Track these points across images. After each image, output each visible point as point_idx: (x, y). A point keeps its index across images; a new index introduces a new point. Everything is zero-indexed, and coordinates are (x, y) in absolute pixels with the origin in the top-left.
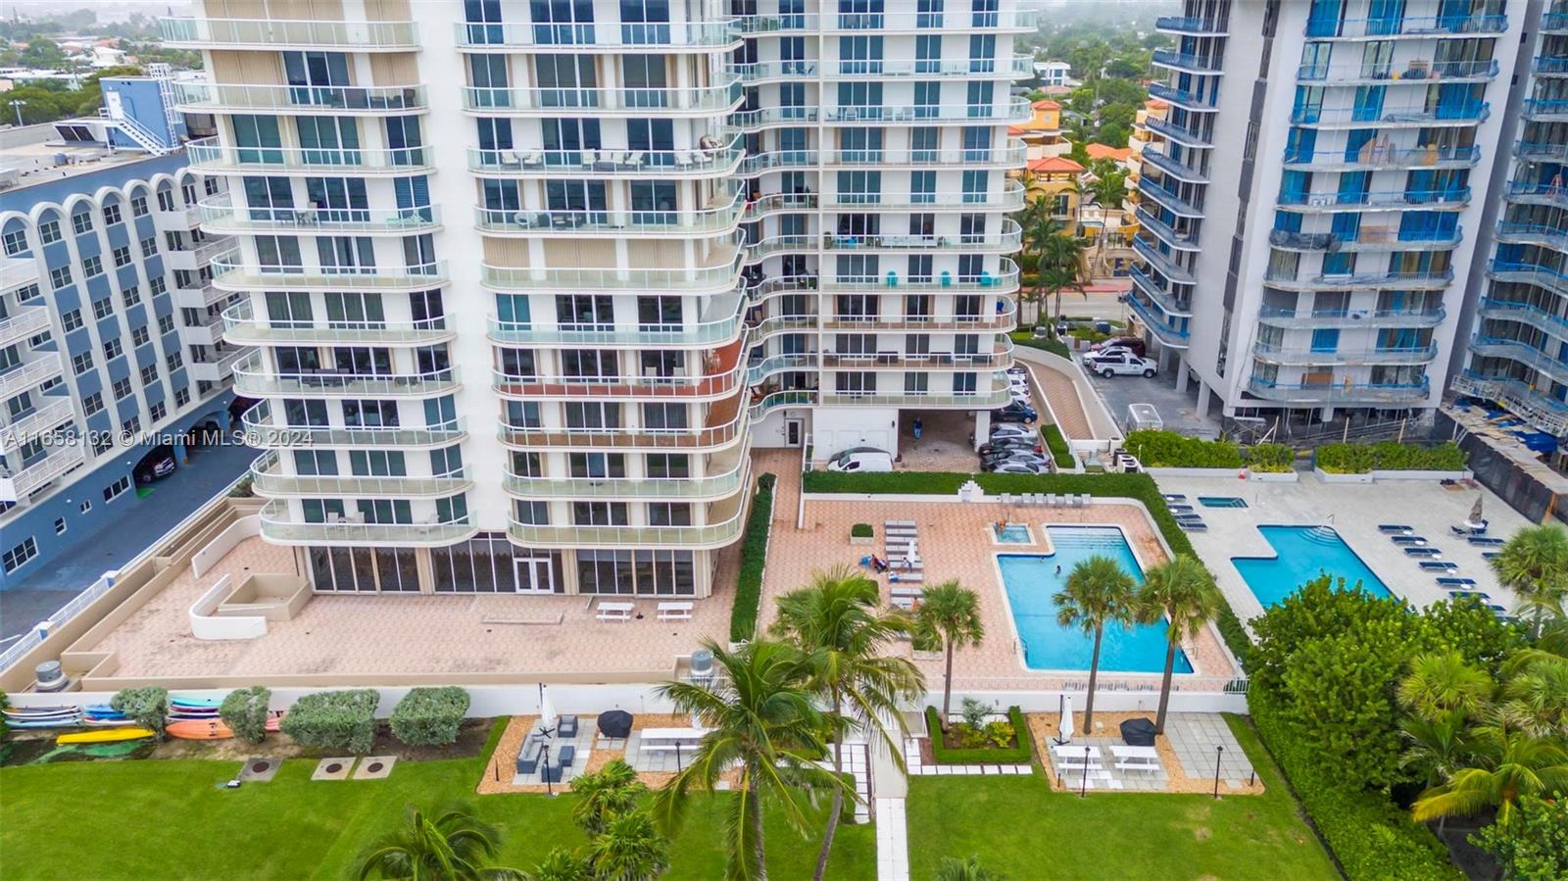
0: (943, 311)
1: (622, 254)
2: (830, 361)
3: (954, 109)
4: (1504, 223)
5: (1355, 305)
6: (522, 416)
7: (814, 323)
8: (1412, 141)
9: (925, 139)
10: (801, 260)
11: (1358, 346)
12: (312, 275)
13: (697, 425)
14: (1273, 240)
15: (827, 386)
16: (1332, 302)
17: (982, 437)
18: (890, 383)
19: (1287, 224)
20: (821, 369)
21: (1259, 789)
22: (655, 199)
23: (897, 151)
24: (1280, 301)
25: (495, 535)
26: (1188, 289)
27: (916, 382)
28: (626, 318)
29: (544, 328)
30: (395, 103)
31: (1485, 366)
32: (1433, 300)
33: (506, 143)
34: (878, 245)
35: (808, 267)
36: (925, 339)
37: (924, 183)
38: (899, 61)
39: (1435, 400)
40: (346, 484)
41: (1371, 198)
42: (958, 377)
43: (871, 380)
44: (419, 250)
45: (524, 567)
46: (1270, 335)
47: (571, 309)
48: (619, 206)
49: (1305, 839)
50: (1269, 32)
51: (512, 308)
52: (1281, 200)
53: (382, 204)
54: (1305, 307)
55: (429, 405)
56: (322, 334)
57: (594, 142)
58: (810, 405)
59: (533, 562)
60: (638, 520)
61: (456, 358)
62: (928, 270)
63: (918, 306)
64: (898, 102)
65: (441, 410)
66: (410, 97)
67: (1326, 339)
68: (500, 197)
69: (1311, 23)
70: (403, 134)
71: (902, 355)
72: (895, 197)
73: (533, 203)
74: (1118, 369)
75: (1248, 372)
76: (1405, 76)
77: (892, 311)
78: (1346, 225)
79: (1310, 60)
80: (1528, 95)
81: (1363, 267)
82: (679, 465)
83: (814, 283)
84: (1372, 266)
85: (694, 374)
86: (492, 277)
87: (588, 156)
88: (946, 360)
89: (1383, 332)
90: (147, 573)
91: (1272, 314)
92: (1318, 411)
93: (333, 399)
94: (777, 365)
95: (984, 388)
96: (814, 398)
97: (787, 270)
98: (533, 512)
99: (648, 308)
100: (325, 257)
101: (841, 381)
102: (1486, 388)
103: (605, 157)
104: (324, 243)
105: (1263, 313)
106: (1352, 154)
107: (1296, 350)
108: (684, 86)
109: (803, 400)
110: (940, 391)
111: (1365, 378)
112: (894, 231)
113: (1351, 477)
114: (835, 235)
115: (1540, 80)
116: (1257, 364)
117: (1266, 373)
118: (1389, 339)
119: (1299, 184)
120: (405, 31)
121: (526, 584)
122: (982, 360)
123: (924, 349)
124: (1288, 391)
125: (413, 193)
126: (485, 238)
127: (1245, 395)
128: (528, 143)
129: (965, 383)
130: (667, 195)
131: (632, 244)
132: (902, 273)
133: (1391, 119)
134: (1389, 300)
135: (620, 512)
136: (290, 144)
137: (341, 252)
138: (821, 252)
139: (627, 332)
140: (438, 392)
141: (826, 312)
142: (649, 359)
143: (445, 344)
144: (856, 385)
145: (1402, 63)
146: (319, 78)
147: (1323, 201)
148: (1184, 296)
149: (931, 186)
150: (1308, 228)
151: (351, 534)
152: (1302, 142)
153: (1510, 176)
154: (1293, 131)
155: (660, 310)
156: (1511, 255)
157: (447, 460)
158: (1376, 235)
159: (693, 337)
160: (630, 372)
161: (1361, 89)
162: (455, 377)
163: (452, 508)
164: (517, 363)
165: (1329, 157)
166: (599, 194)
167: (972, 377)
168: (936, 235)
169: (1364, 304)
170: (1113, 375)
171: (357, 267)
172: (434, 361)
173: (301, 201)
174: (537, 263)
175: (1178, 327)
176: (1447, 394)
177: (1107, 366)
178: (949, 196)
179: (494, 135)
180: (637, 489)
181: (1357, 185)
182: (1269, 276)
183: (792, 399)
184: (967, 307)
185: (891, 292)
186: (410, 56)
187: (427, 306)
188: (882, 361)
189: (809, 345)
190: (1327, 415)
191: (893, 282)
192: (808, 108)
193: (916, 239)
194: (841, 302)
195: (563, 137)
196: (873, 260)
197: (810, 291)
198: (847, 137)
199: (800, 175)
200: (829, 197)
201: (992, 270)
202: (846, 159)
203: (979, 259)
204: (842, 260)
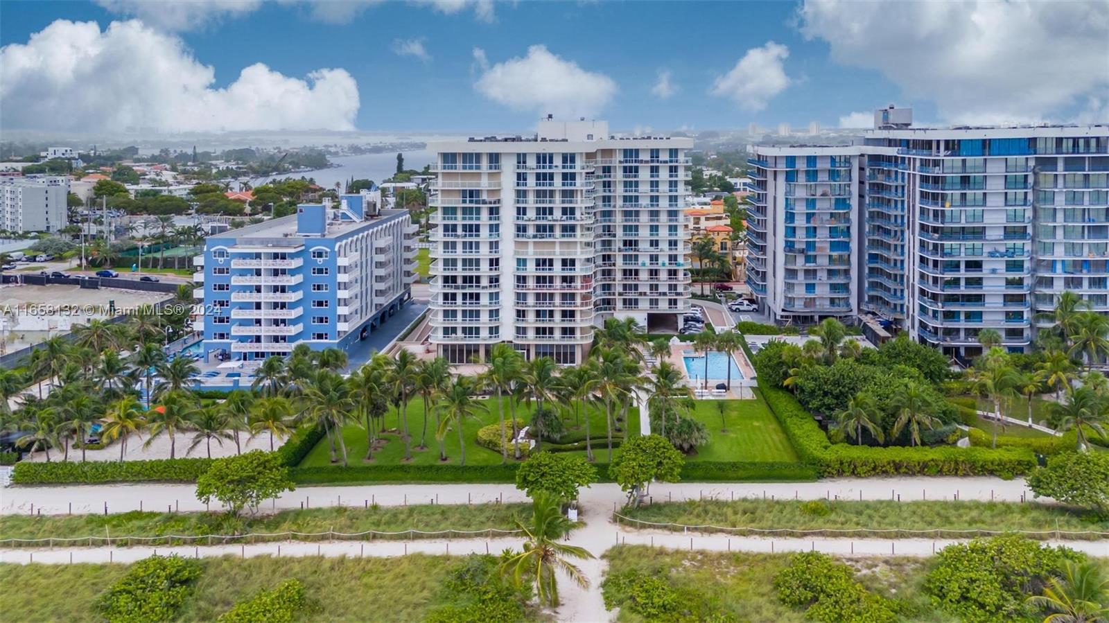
0: (663, 276)
1: (557, 246)
2: (620, 294)
3: (664, 204)
4: (868, 246)
5: (819, 274)
6: (521, 297)
7: (614, 280)
8: (828, 217)
9: (654, 214)
10: (609, 256)
11: (823, 291)
12: (459, 253)
13: (578, 301)
14: (785, 251)
15: (619, 305)
16: (810, 273)
17: (681, 325)
18: (644, 304)
19: (790, 246)
20: (617, 297)
21: (755, 399)
22: (569, 230)
23: (644, 219)
24: (791, 273)
25: (508, 342)
26: (765, 272)
27: (654, 302)
28: (557, 266)
29: (531, 270)
30: (495, 203)
31: (873, 299)
32: (847, 272)
33: (525, 214)
34: (638, 251)
35: (612, 259)
36: (657, 285)
37: (654, 229)
38: (644, 189)
39: (855, 312)
40: (459, 322)
41: (818, 236)
42: (670, 301)
43: (636, 301)
44: (494, 245)
46: (789, 287)
47: (540, 263)
48: (558, 232)
50: (775, 179)
51: (522, 262)
52: (786, 237)
53: (484, 232)
54: (801, 276)
55: (491, 294)
56: (459, 272)
57: (551, 213)
58: (612, 311)
60: (557, 334)
61: (501, 280)
62: (657, 260)
63: (654, 273)
64: (644, 202)
65: (494, 297)
66: (499, 201)
67: (810, 287)
68: (521, 229)
69: (786, 178)
70: (494, 212)
71: (648, 291)
72: (644, 234)
73: (531, 231)
74: (741, 308)
75: (783, 301)
76: (822, 195)
77: (644, 276)
78: (811, 246)
79: (788, 189)
80: (867, 202)
81: (819, 260)
82: (572, 314)
83: (614, 265)
84: (823, 261)
85: (578, 283)
86: (516, 253)
87: (550, 217)
88: (665, 294)
89: (831, 285)
91: (789, 279)
92: (812, 317)
93: (459, 292)
94: (599, 295)
95: (680, 305)
96: (614, 309)
97: (604, 260)
98: (521, 331)
99: (564, 262)
100: (464, 247)
101: (625, 301)
102: (872, 307)
103: (555, 218)
104: (464, 243)
105: (785, 278)
106: (808, 221)
107: (800, 292)
108: (579, 198)
109: (610, 310)
110: (663, 307)
111: (828, 302)
112: (644, 246)
114: (622, 247)
115: (871, 197)
116: (786, 297)
117: (790, 301)
118: (834, 287)
119: (791, 231)
120: (499, 184)
122: (678, 294)
123: (657, 289)
124: (799, 307)
125: (494, 229)
126: (516, 242)
127: (783, 310)
128: (531, 214)
129: (673, 302)
130: (573, 228)
131: (561, 242)
132: (648, 261)
133: (819, 209)
134: (831, 273)
135: (551, 330)
136: (459, 216)
137: (468, 246)
138: (617, 253)
139: (558, 270)
140: (493, 290)
141: (619, 275)
142: (564, 279)
143: (498, 275)
144: (630, 304)
145: (819, 192)
146: (471, 196)
147: (801, 238)
149: (657, 230)
150: (797, 246)
151: (459, 339)
152: (790, 217)
153: (867, 230)
154: (787, 212)
155: (568, 263)
156: (873, 257)
157: (494, 314)
158: (822, 249)
159: (579, 271)
160: (558, 283)
161: (807, 199)
162: (501, 286)
163: (494, 331)
164: (521, 280)
165: (800, 222)
166: (552, 228)
167: (675, 301)
168: (660, 247)
169: (823, 275)
170: (740, 311)
171: (474, 250)
172: (494, 281)
173: (460, 231)
174: (531, 249)
175: (763, 290)
176: (860, 310)
177: (737, 306)
178: (664, 234)
179: (521, 211)
180: (558, 322)
181: (812, 231)
182: (786, 264)
183: (605, 309)
184: (673, 273)
185: (643, 268)
186: (500, 190)
187: (494, 263)
188: (641, 294)
189: (613, 288)
190: (816, 318)
191: (644, 264)
192: (612, 203)
193: (652, 249)
194: (625, 272)
195: (542, 212)
196: (636, 256)
197: (613, 268)
198: (627, 214)
199: (609, 226)
200: (620, 233)
201: (681, 260)
202: (626, 221)
203: (676, 256)
204: (625, 256)
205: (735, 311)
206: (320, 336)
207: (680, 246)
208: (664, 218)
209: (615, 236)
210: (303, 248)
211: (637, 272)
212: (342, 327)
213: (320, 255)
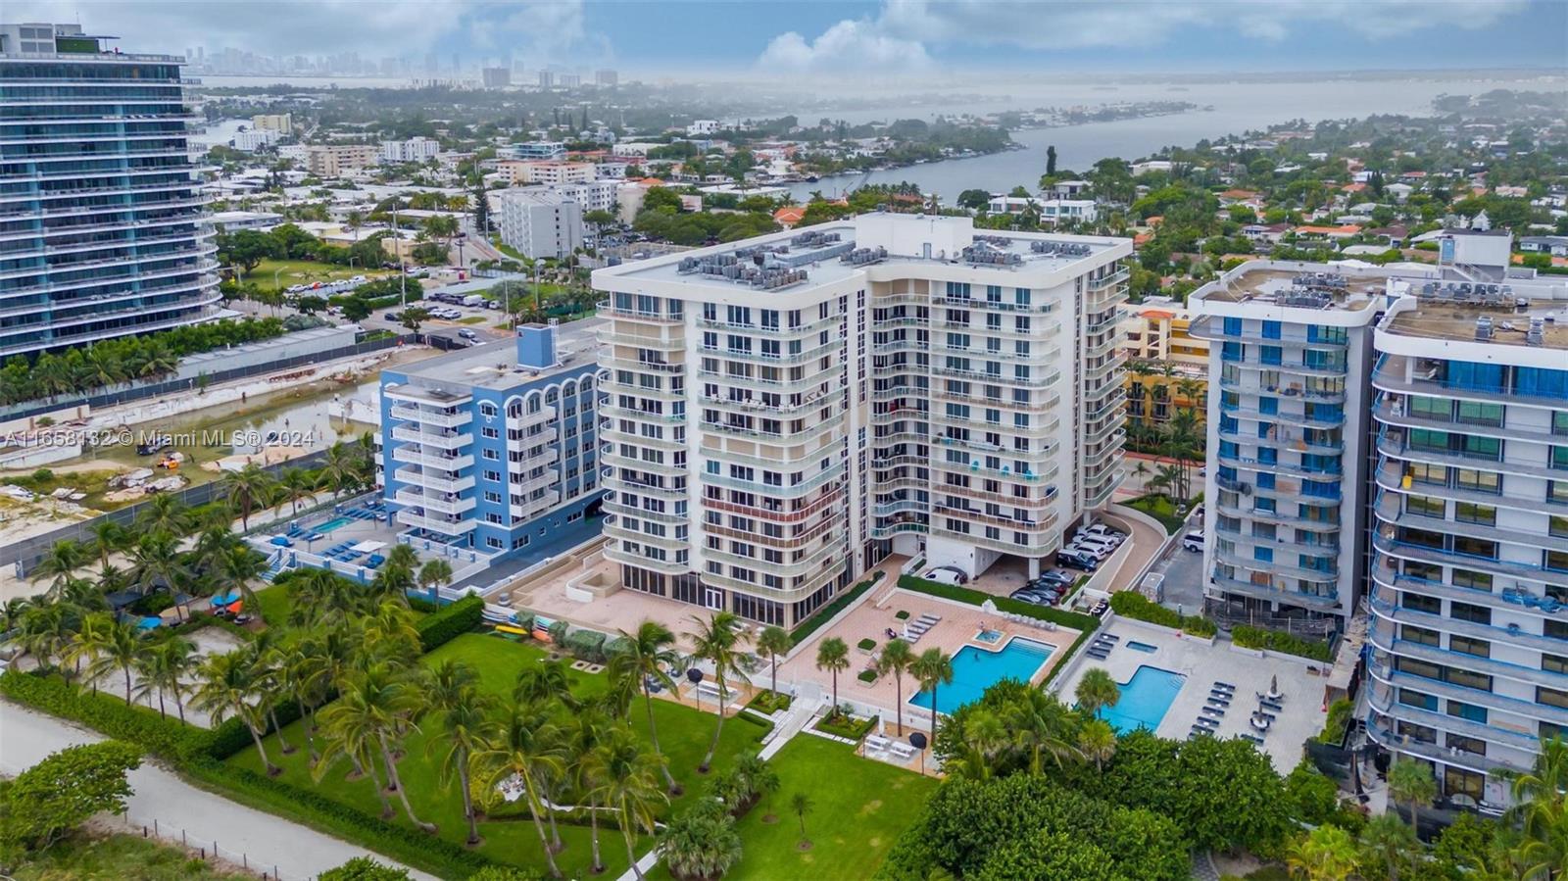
0: (1007, 494)
1: (758, 450)
2: (943, 510)
5: (1279, 533)
6: (713, 518)
10: (926, 449)
12: (639, 439)
13: (786, 537)
15: (941, 526)
16: (1264, 527)
17: (1033, 574)
18: (978, 529)
19: (1225, 476)
20: (931, 513)
22: (772, 427)
24: (1228, 521)
25: (698, 575)
27: (993, 533)
28: (758, 479)
29: (725, 479)
30: (676, 370)
33: (715, 395)
34: (969, 447)
35: (930, 454)
40: (641, 538)
42: (1017, 535)
43: (967, 527)
44: (680, 433)
45: (710, 595)
46: (1225, 545)
47: (736, 471)
48: (758, 429)
51: (713, 467)
53: (667, 411)
55: (677, 504)
56: (640, 465)
57: (749, 398)
58: (925, 534)
59: (714, 593)
60: (760, 582)
61: (689, 484)
62: (997, 466)
63: (992, 487)
65: (681, 507)
66: (683, 369)
67: (1264, 553)
68: (711, 416)
70: (677, 383)
71: (984, 513)
73: (724, 421)
76: (1289, 393)
77: (977, 488)
79: (1227, 374)
81: (1281, 509)
82: (778, 556)
85: (785, 511)
86: (706, 451)
87: (747, 405)
88: (1009, 522)
89: (1302, 557)
90: (566, 561)
93: (641, 495)
94: (906, 506)
95: (1033, 543)
96: (928, 531)
97: (919, 453)
98: (715, 567)
99: (767, 476)
100: (644, 432)
101: (950, 524)
103: (753, 407)
104: (644, 426)
106: (1262, 436)
109: (921, 531)
110: (1007, 544)
112: (978, 437)
114: (945, 437)
119: (1232, 449)
120: (682, 343)
122: (1030, 526)
123: (995, 513)
125: (679, 408)
126: (704, 433)
128: (724, 396)
129: (1021, 539)
130: (776, 426)
131: (762, 446)
132: (982, 465)
133: (1282, 417)
134: (1303, 534)
135: (752, 575)
137: (650, 431)
139: (759, 487)
140: (681, 498)
141: (938, 480)
142: (767, 500)
143: (685, 476)
144: (957, 528)
145: (1285, 385)
146: (650, 359)
149: (997, 418)
150: (1241, 478)
151: (642, 562)
152: (1229, 424)
155: (772, 479)
157: (682, 532)
159: (786, 491)
160: (759, 506)
161: (1262, 397)
162: (688, 495)
163: (682, 556)
164: (713, 492)
165: (1247, 435)
166: (750, 422)
167: (1025, 536)
168: (1002, 446)
171: (656, 439)
172: (680, 483)
173: (638, 408)
174: (724, 449)
177: (1192, 542)
178: (1007, 420)
179: (711, 390)
180: (760, 565)
181: (1269, 455)
182: (1218, 504)
183: (916, 529)
184: (1021, 492)
185: (975, 475)
186: (683, 351)
187: (680, 458)
188: (972, 516)
191: (976, 470)
192: (929, 367)
194: (949, 477)
195: (737, 395)
196: (967, 456)
198: (952, 385)
199: (926, 402)
200: (941, 414)
201: (1034, 471)
202: (950, 396)
203: (1026, 464)
204: (949, 453)
206: (494, 519)
207: (1034, 450)
208: (1007, 399)
210: (470, 399)
211: (966, 481)
212: (515, 510)
213: (489, 410)
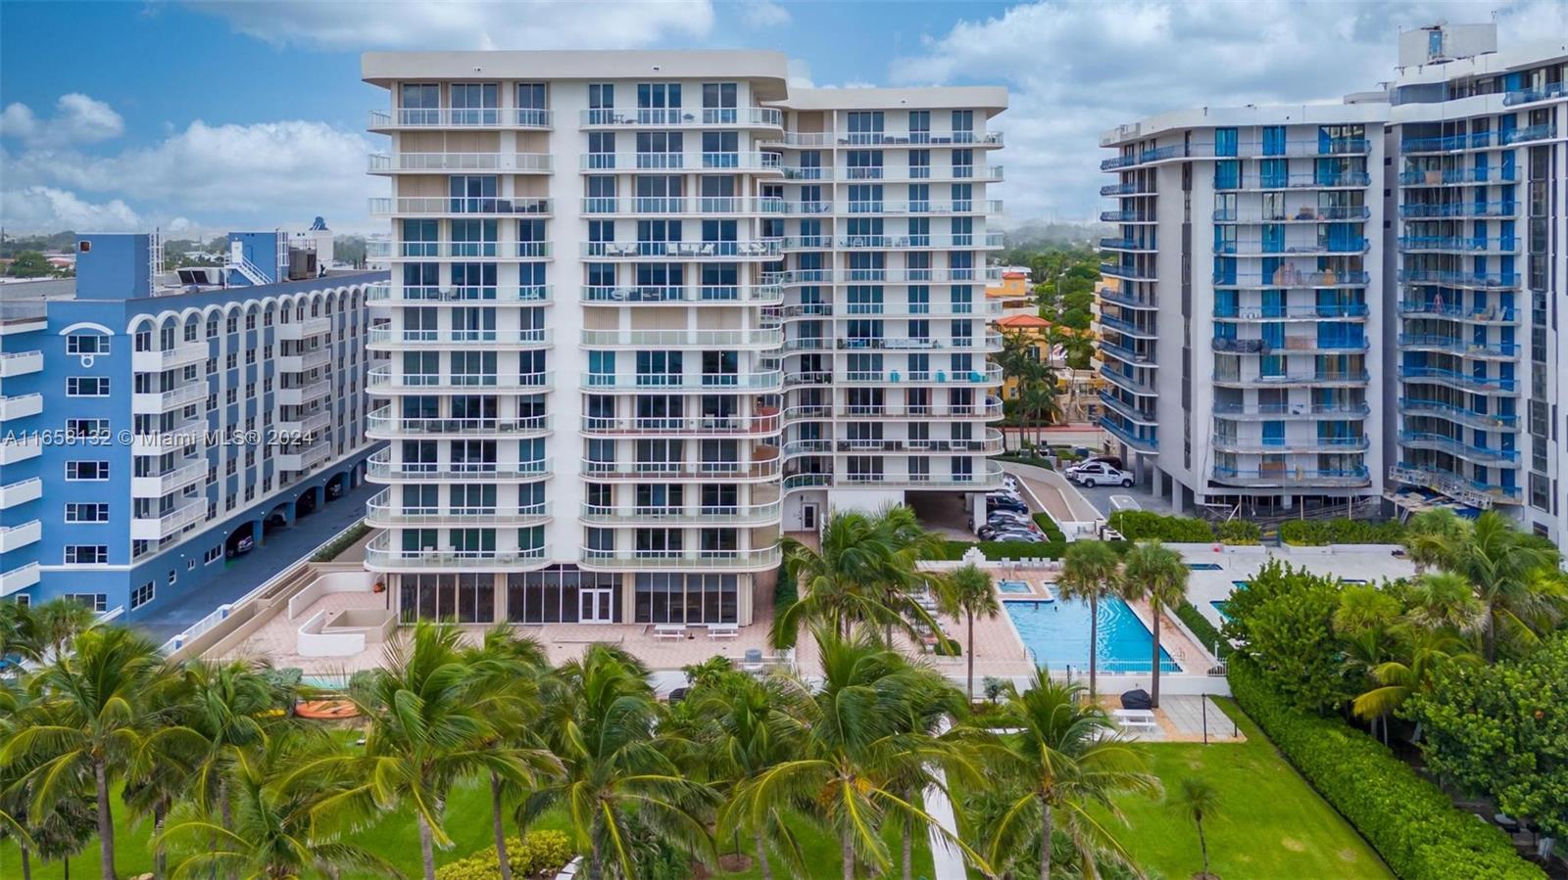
0: (940, 402)
1: (692, 320)
2: (842, 447)
3: (941, 238)
4: (1404, 336)
5: (1294, 401)
6: (600, 452)
7: (828, 413)
8: (1314, 268)
9: (919, 261)
10: (817, 359)
11: (1301, 439)
12: (445, 339)
13: (745, 460)
14: (1215, 347)
15: (841, 472)
16: (1272, 397)
17: (980, 519)
18: (896, 467)
19: (1225, 336)
20: (834, 453)
21: (1242, 739)
22: (719, 277)
23: (896, 272)
24: (1228, 398)
25: (566, 567)
26: (1152, 400)
27: (919, 466)
28: (692, 371)
29: (626, 380)
30: (534, 208)
31: (1415, 457)
32: (1357, 396)
33: (609, 237)
34: (882, 347)
35: (823, 365)
36: (925, 426)
37: (919, 295)
38: (896, 202)
39: (1377, 489)
40: (444, 517)
41: (1289, 312)
42: (956, 461)
43: (878, 464)
44: (532, 319)
45: (588, 598)
46: (1225, 429)
47: (650, 363)
48: (693, 284)
49: (1282, 768)
50: (1187, 187)
51: (602, 362)
52: (1216, 314)
54: (1251, 407)
55: (524, 445)
56: (445, 385)
57: (676, 235)
58: (825, 487)
59: (596, 593)
60: (692, 547)
61: (551, 408)
62: (925, 367)
63: (918, 398)
64: (896, 232)
65: (532, 451)
66: (543, 206)
67: (1273, 431)
68: (600, 277)
69: (1217, 179)
70: (532, 232)
71: (905, 441)
72: (896, 307)
73: (626, 283)
74: (1098, 479)
75: (1211, 462)
76: (1297, 218)
77: (896, 404)
78: (1273, 333)
79: (1221, 206)
80: (1401, 234)
81: (1293, 368)
82: (729, 495)
83: (828, 378)
84: (1302, 371)
85: (745, 416)
86: (589, 338)
87: (672, 247)
88: (944, 446)
89: (1321, 424)
90: (249, 613)
91: (1224, 411)
92: (1278, 499)
93: (444, 438)
94: (793, 449)
95: (979, 471)
96: (829, 481)
97: (804, 367)
98: (600, 540)
99: (710, 361)
100: (457, 324)
101: (852, 463)
103: (684, 248)
104: (457, 313)
105: (1216, 409)
106: (1267, 278)
107: (1249, 441)
108: (746, 196)
109: (819, 482)
110: (940, 476)
111: (1314, 466)
112: (895, 335)
113: (1312, 549)
114: (845, 337)
115: (1408, 223)
116: (1218, 453)
117: (1227, 461)
118: (1327, 430)
119: (1228, 300)
120: (545, 161)
121: (588, 615)
122: (976, 446)
123: (925, 435)
124: (1248, 476)
125: (533, 275)
126: (585, 307)
127: (1211, 484)
128: (626, 239)
129: (962, 466)
130: (730, 274)
131: (699, 309)
132: (904, 370)
133: (1289, 251)
134: (1320, 397)
135: (676, 537)
136: (444, 241)
137: (468, 320)
138: (834, 351)
139: (692, 380)
140: (534, 434)
141: (839, 404)
142: (710, 405)
143: (543, 395)
144: (864, 469)
145: (1293, 210)
146: (475, 189)
147: (1251, 316)
148: (1149, 407)
149: (925, 298)
150: (1244, 335)
151: (443, 562)
152: (1226, 267)
153: (1400, 298)
154: (1217, 259)
155: (719, 363)
156: (1416, 361)
157: (532, 494)
158: (1299, 342)
159: (746, 383)
160: (693, 414)
161: (1264, 227)
162: (549, 424)
163: (532, 539)
164: (601, 407)
165: (1249, 279)
166: (678, 274)
167: (968, 461)
168: (931, 338)
169: (1300, 403)
170: (1095, 485)
171: (481, 331)
172: (533, 409)
173: (445, 284)
174: (625, 325)
175: (1148, 436)
176: (1387, 483)
177: (1088, 476)
178: (940, 306)
179: (601, 232)
180: (692, 516)
181: (1276, 301)
182: (1216, 377)
183: (809, 483)
184: (961, 398)
185: (895, 386)
186: (546, 177)
187: (533, 363)
188: (888, 446)
189: (825, 432)
190: (1287, 503)
191: (895, 377)
192: (823, 237)
193: (914, 342)
194: (852, 394)
195: (653, 232)
196: (878, 359)
197: (825, 385)
198: (855, 260)
199: (816, 289)
200: (840, 307)
201: (979, 367)
202: (855, 277)
203: (968, 357)
204: (851, 358)
205: (1085, 485)
206: (86, 554)
207: (979, 335)
208: (940, 273)
209: (829, 312)
210: (43, 325)
211: (879, 395)
212: (147, 529)
213: (87, 343)
